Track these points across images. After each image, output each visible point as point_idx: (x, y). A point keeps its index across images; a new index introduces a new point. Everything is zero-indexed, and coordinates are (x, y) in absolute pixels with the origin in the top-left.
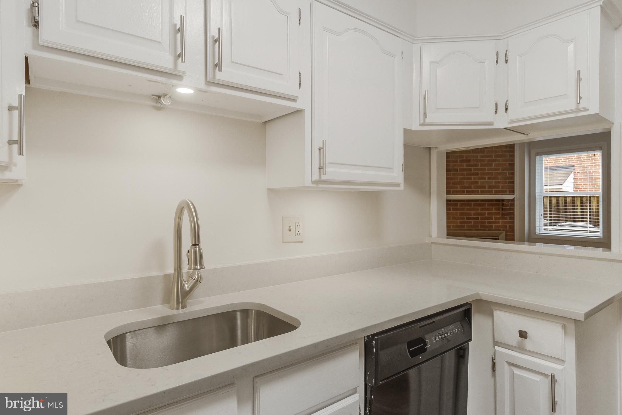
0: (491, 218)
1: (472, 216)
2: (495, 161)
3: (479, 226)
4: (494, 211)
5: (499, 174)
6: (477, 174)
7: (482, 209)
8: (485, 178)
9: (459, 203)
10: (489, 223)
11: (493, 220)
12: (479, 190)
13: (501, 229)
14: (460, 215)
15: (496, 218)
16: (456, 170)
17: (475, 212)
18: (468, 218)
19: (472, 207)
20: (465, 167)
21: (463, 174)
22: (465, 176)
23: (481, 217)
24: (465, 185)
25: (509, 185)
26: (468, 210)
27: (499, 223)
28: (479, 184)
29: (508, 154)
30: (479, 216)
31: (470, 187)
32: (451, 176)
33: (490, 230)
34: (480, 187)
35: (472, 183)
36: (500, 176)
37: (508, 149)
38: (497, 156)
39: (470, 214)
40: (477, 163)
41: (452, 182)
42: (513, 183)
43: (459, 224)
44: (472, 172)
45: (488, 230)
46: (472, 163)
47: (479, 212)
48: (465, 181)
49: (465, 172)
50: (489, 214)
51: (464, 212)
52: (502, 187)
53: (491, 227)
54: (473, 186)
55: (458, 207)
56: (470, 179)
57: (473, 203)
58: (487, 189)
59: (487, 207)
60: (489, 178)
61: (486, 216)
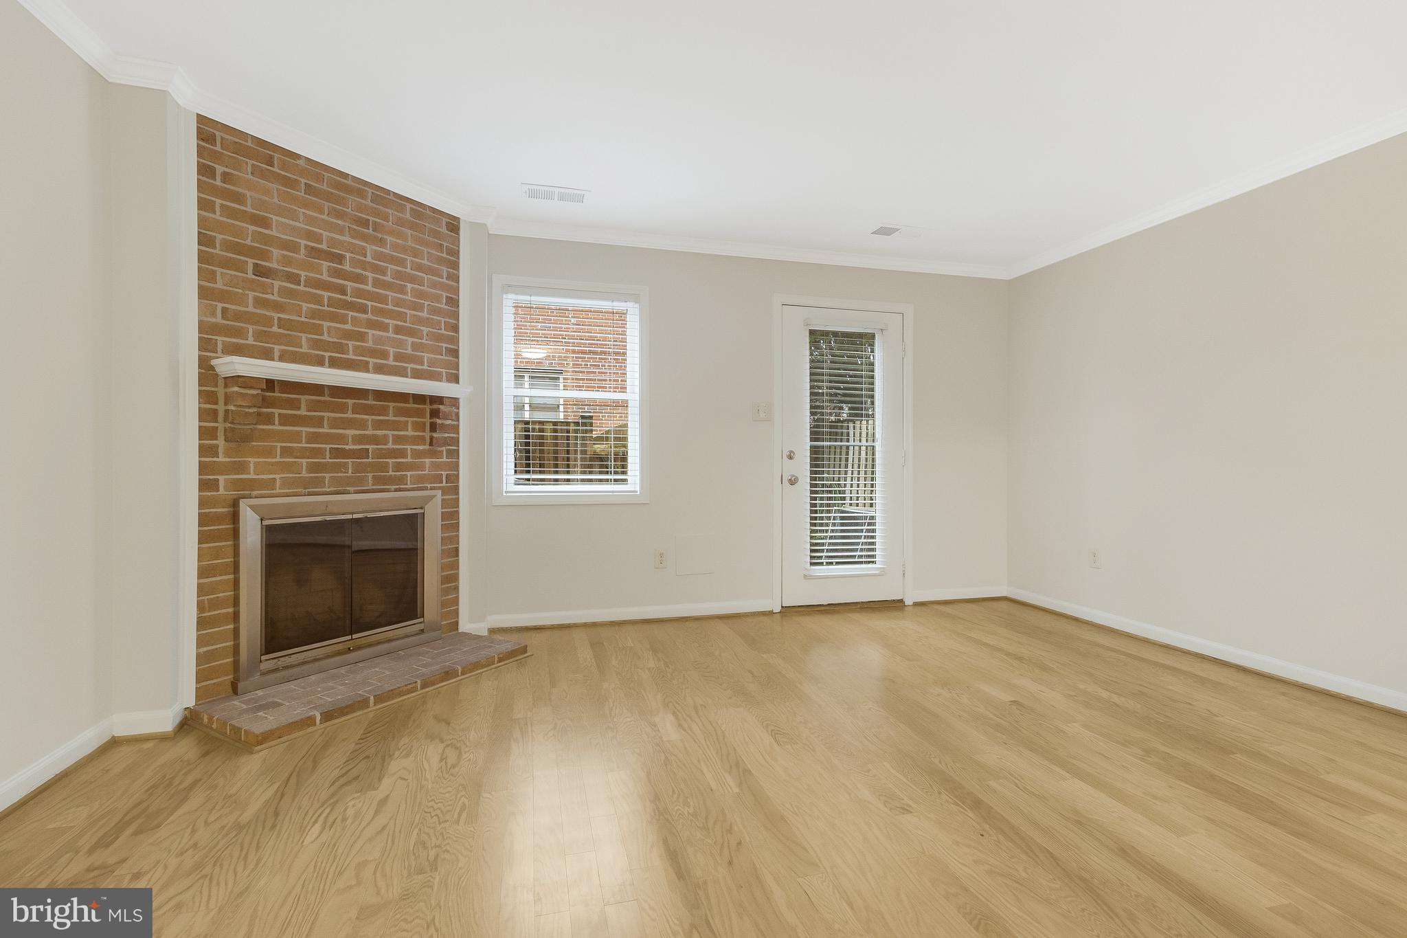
0: (402, 453)
1: (347, 447)
2: (412, 279)
3: (370, 479)
4: (410, 433)
5: (420, 321)
6: (363, 309)
7: (379, 425)
8: (384, 328)
9: (304, 399)
10: (399, 467)
11: (409, 459)
12: (367, 363)
13: (429, 486)
14: (307, 443)
15: (418, 454)
16: (294, 279)
17: (357, 432)
18: (337, 453)
19: (349, 415)
20: (325, 277)
21: (318, 300)
22: (326, 308)
23: (374, 450)
24: (325, 337)
25: (447, 358)
26: (334, 424)
27: (420, 467)
28: (370, 344)
29: (445, 270)
30: (370, 447)
31: (340, 348)
32: (275, 297)
33: (400, 490)
34: (373, 353)
35: (349, 335)
36: (425, 330)
37: (444, 255)
38: (419, 268)
39: (341, 439)
40: (364, 273)
41: (279, 319)
42: (455, 353)
43: (305, 474)
44: (348, 298)
45: (396, 490)
46: (347, 267)
47: (369, 432)
48: (326, 324)
49: (326, 294)
50: (398, 440)
51: (321, 430)
52: (432, 363)
53: (402, 480)
54: (351, 343)
55: (303, 412)
56: (343, 320)
57: (350, 402)
58: (391, 362)
59: (391, 418)
60: (398, 330)
61: (390, 446)
